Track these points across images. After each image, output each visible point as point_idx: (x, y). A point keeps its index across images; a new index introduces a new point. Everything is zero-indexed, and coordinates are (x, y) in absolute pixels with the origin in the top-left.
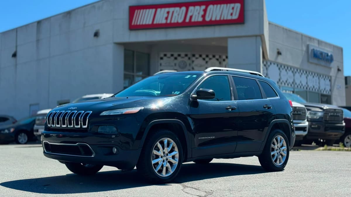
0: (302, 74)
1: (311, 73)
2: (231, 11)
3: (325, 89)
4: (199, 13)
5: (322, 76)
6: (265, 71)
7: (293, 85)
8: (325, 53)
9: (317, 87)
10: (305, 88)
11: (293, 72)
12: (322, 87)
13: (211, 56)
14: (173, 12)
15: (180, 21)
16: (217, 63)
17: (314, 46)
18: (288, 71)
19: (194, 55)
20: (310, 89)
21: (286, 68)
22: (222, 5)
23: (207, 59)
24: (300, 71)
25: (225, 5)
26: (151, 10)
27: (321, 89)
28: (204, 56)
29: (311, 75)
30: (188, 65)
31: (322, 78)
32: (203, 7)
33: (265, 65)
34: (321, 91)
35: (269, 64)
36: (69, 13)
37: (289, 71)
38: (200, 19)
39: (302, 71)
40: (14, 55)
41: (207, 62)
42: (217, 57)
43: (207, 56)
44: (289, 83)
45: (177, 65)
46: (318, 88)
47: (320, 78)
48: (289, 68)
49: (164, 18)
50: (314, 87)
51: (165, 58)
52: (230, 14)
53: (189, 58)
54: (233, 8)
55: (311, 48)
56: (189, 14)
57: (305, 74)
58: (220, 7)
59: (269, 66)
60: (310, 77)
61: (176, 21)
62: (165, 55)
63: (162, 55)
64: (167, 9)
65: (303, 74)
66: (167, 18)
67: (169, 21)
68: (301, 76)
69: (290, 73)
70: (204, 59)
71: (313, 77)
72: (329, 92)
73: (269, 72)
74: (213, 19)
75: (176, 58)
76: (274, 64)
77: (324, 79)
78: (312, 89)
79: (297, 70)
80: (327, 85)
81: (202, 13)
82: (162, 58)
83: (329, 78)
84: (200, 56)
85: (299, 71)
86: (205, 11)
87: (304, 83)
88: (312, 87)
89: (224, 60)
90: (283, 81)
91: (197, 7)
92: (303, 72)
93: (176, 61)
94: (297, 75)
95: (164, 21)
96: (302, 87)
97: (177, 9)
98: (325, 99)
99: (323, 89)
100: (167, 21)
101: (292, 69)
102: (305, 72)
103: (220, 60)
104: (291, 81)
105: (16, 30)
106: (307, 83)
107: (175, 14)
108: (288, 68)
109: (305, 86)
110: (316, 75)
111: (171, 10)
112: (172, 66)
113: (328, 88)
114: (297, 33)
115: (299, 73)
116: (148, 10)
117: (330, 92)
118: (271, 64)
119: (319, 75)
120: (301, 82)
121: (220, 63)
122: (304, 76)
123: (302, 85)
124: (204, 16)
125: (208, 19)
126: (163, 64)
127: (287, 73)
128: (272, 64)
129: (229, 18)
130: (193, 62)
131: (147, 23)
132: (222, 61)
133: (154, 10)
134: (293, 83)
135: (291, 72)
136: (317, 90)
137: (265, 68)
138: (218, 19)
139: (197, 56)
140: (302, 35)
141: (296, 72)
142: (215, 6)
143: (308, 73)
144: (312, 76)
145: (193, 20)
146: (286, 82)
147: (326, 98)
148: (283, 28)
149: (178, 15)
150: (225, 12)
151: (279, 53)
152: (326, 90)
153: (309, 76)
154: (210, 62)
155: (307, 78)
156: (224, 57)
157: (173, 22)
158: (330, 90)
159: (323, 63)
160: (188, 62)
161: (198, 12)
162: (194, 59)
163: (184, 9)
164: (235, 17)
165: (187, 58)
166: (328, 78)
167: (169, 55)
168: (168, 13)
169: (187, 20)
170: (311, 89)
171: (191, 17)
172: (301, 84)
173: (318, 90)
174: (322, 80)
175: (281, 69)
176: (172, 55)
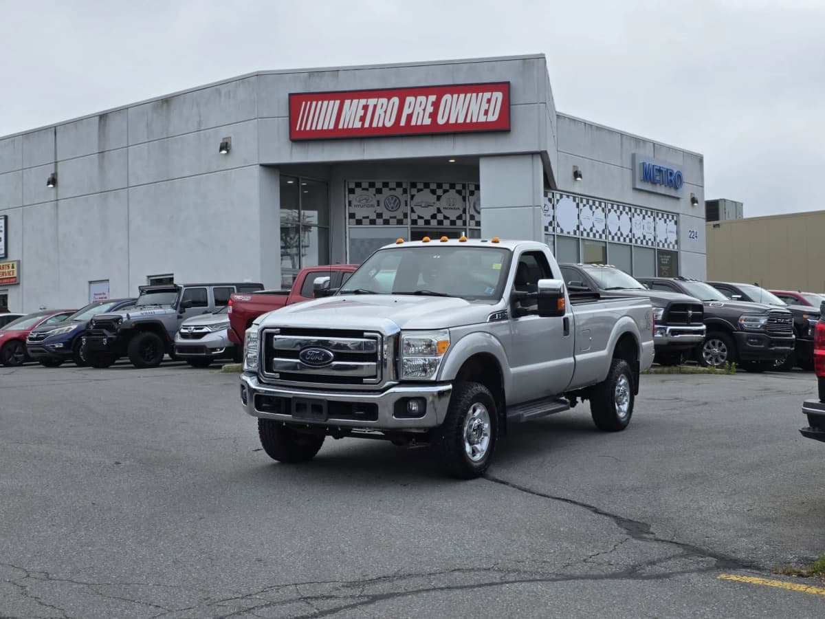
0: (621, 213)
1: (638, 211)
2: (485, 106)
3: (666, 241)
4: (424, 110)
5: (660, 215)
6: (551, 212)
7: (604, 236)
8: (667, 170)
9: (650, 236)
10: (628, 240)
11: (603, 210)
12: (661, 238)
13: (446, 186)
14: (375, 106)
15: (389, 124)
16: (459, 198)
17: (646, 156)
18: (594, 207)
19: (414, 185)
20: (636, 241)
21: (591, 203)
22: (469, 95)
23: (439, 192)
24: (618, 208)
25: (474, 95)
26: (332, 102)
27: (658, 240)
28: (433, 186)
29: (639, 215)
30: (403, 204)
31: (660, 219)
32: (433, 98)
33: (550, 200)
34: (658, 244)
35: (558, 196)
36: (166, 101)
37: (597, 208)
38: (428, 121)
39: (621, 208)
40: (53, 181)
41: (439, 198)
42: (459, 187)
43: (440, 186)
44: (597, 232)
45: (382, 204)
46: (653, 240)
47: (657, 219)
48: (597, 204)
49: (358, 118)
50: (644, 237)
51: (358, 190)
52: (482, 112)
53: (405, 191)
54: (489, 101)
55: (639, 161)
56: (406, 111)
57: (627, 213)
58: (465, 96)
59: (558, 201)
60: (638, 219)
61: (380, 125)
62: (358, 185)
63: (352, 186)
64: (363, 102)
65: (624, 212)
66: (363, 119)
67: (367, 125)
68: (619, 217)
69: (599, 212)
70: (433, 192)
71: (644, 218)
72: (673, 246)
73: (558, 213)
74: (452, 121)
75: (379, 191)
76: (568, 196)
77: (665, 221)
78: (642, 243)
79: (612, 208)
80: (671, 232)
81: (430, 109)
82: (352, 191)
83: (675, 218)
84: (427, 186)
85: (615, 207)
86: (436, 105)
87: (626, 232)
88: (642, 238)
89: (472, 193)
90: (585, 230)
91: (422, 99)
92: (624, 209)
93: (379, 196)
94: (613, 215)
95: (358, 125)
96: (622, 239)
97: (384, 100)
98: (666, 259)
99: (664, 242)
100: (363, 124)
101: (603, 205)
102: (627, 209)
103: (463, 191)
104: (600, 227)
105: (55, 129)
106: (631, 231)
107: (379, 111)
108: (594, 204)
109: (628, 236)
110: (649, 213)
111: (372, 102)
112: (372, 206)
113: (672, 238)
114: (611, 131)
115: (615, 211)
116: (326, 103)
117: (676, 246)
118: (561, 197)
119: (655, 214)
120: (619, 230)
121: (464, 199)
122: (625, 217)
123: (622, 235)
124: (434, 116)
125: (441, 121)
126: (354, 203)
127: (593, 212)
128: (564, 196)
129: (482, 119)
130: (412, 197)
131: (325, 128)
132: (468, 195)
133: (338, 102)
134: (603, 231)
135: (600, 208)
136: (650, 243)
137: (551, 206)
138: (461, 121)
139: (420, 186)
140: (622, 135)
141: (610, 211)
142: (455, 96)
143: (633, 210)
144: (641, 216)
145: (413, 123)
146: (591, 230)
147: (669, 257)
148: (585, 123)
149: (385, 112)
150: (474, 108)
151: (577, 175)
152: (668, 242)
153: (636, 215)
154: (445, 198)
155: (631, 219)
156: (472, 188)
157: (374, 125)
158: (677, 242)
159: (661, 189)
160: (403, 198)
161: (423, 107)
162: (414, 191)
163: (396, 100)
164: (493, 117)
165: (400, 190)
166: (673, 218)
167: (365, 185)
168: (365, 108)
169: (403, 123)
170: (639, 241)
171: (410, 117)
172: (619, 234)
173: (652, 243)
174: (660, 223)
175: (581, 205)
176: (372, 185)
